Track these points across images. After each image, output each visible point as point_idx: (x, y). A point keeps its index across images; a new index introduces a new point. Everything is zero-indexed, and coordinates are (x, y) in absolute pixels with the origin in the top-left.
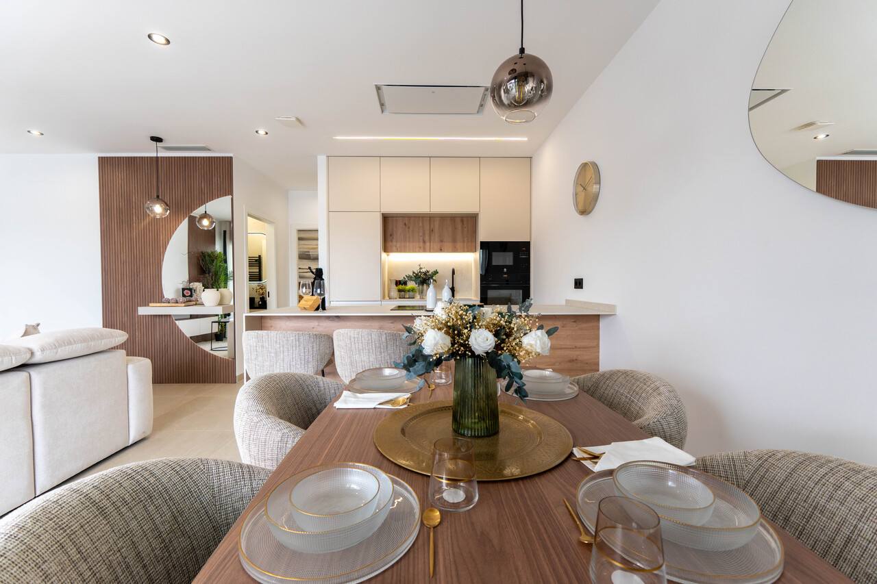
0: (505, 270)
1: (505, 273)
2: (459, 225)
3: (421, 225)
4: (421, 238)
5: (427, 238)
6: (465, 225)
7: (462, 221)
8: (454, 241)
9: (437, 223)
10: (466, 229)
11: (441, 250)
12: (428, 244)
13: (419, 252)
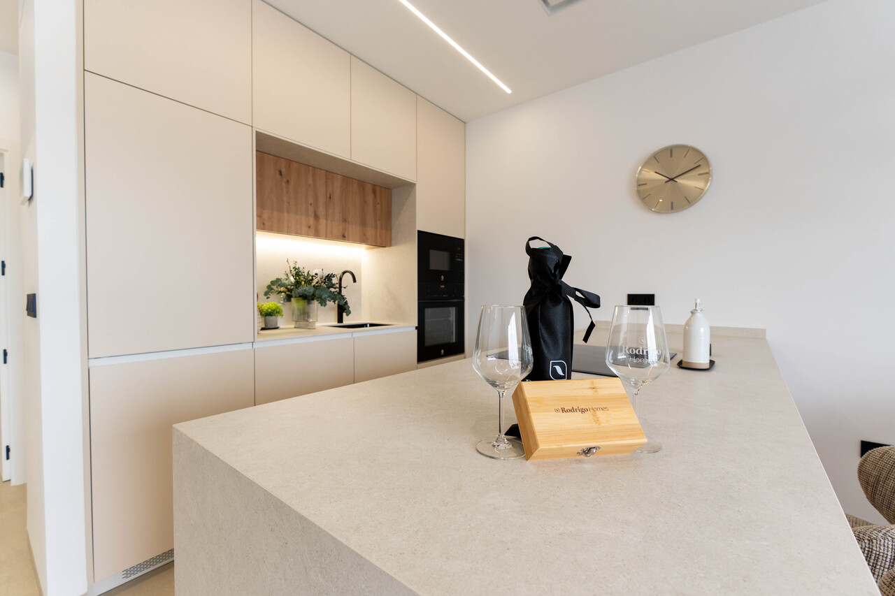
0: (442, 277)
1: (442, 283)
2: (370, 198)
3: (310, 182)
4: (311, 209)
5: (321, 211)
6: (378, 200)
7: (374, 192)
8: (363, 223)
9: (338, 185)
10: (378, 206)
11: (344, 237)
12: (322, 222)
13: (307, 235)
